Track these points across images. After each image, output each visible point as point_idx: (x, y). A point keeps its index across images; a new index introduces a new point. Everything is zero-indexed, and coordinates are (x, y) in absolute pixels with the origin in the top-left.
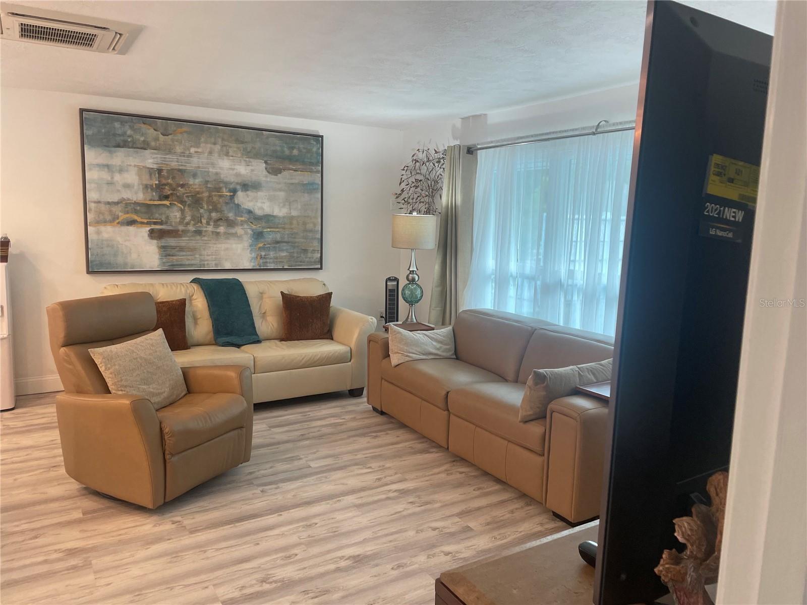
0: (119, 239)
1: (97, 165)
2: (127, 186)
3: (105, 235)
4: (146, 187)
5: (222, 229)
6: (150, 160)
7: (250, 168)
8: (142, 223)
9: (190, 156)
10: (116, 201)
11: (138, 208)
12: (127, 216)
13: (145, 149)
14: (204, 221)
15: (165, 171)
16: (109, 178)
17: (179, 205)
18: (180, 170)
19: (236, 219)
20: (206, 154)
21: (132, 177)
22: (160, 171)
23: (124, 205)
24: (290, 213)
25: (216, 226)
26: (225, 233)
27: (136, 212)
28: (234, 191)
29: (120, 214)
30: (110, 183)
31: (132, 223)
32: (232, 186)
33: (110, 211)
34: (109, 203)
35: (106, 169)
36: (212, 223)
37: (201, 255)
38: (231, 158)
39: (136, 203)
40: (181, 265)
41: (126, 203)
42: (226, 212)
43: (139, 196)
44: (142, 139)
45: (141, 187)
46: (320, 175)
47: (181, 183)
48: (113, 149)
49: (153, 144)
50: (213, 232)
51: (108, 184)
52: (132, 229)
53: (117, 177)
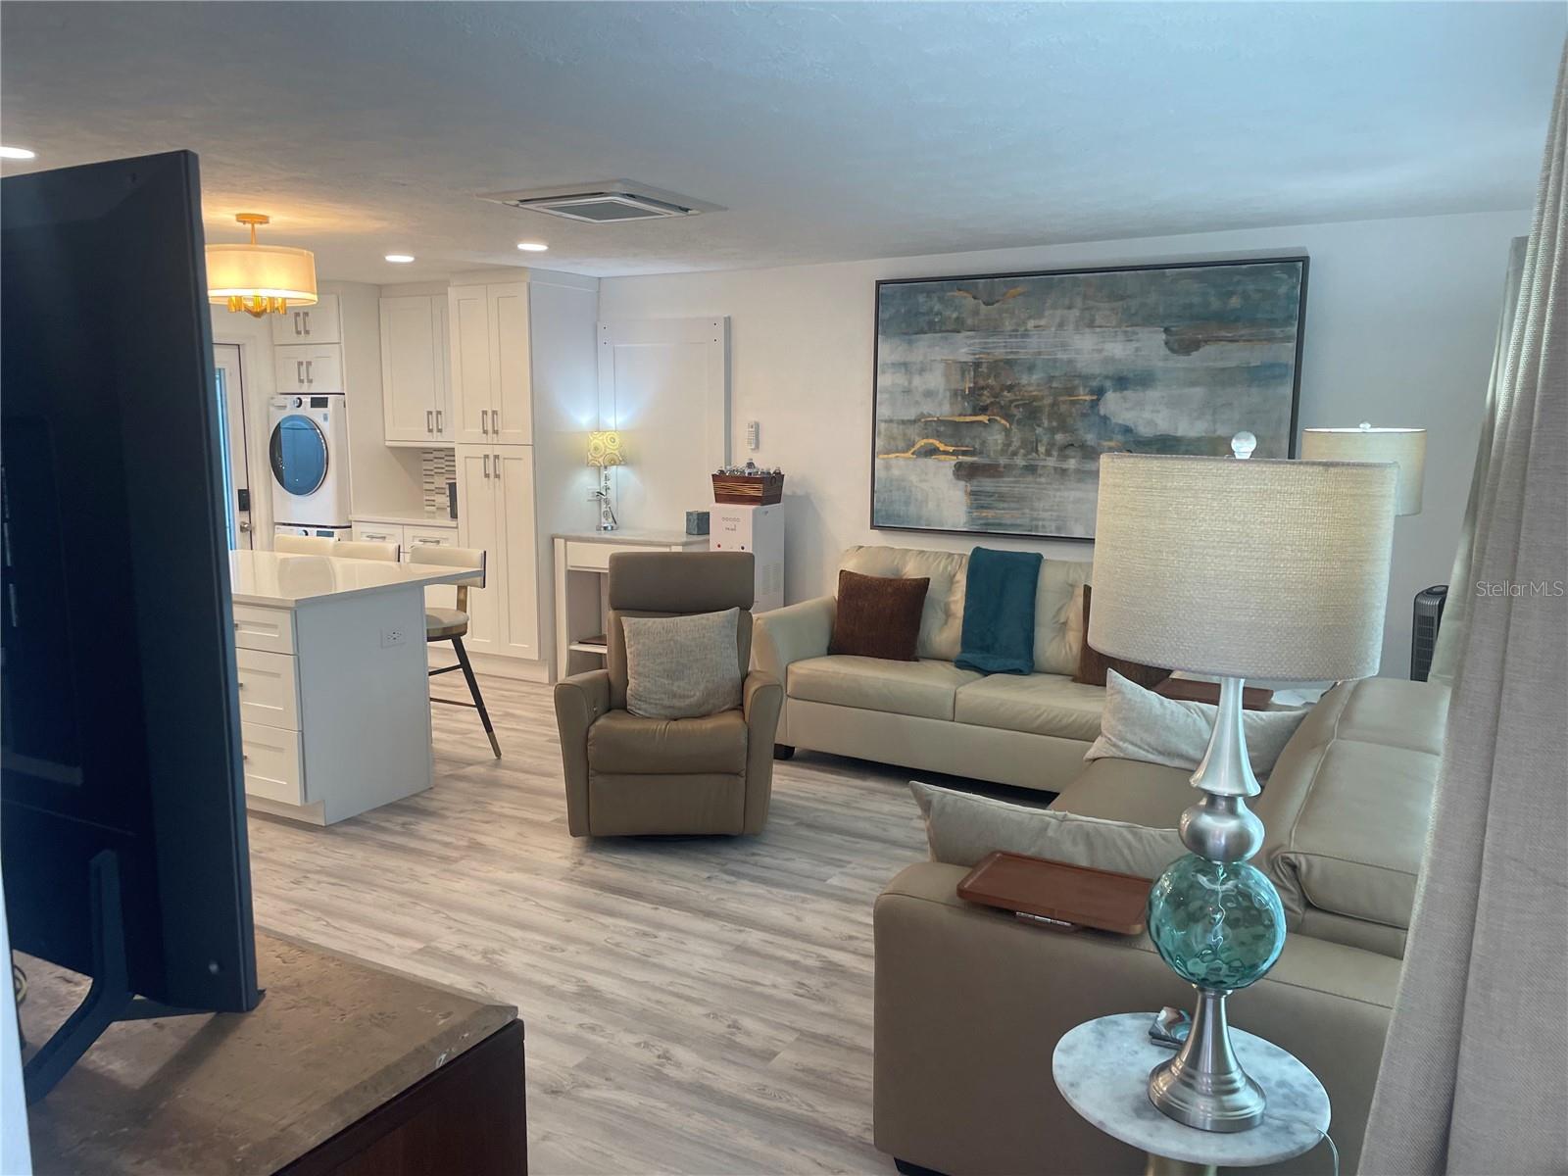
0: (914, 478)
1: (893, 364)
2: (929, 394)
3: (896, 472)
4: (955, 393)
5: (1072, 464)
6: (964, 348)
7: (1135, 345)
8: (946, 453)
9: (1025, 335)
10: (913, 418)
11: (942, 429)
12: (925, 441)
13: (959, 332)
14: (1042, 449)
15: (985, 365)
16: (906, 384)
17: (1003, 422)
18: (1008, 362)
19: (1099, 444)
20: (1053, 329)
21: (935, 380)
22: (977, 365)
23: (922, 425)
24: (1215, 431)
25: (1063, 457)
26: (1078, 471)
27: (938, 435)
28: (1100, 392)
29: (917, 439)
30: (907, 391)
31: (931, 452)
32: (1095, 384)
33: (905, 435)
34: (903, 422)
35: (903, 370)
36: (1055, 453)
37: (1032, 509)
38: (1098, 330)
39: (939, 421)
40: (1000, 525)
41: (926, 422)
42: (1081, 432)
43: (943, 409)
44: (955, 315)
45: (948, 394)
46: (1292, 345)
47: (1009, 383)
48: (914, 337)
49: (969, 322)
50: (1055, 469)
51: (904, 392)
52: (930, 462)
53: (917, 381)
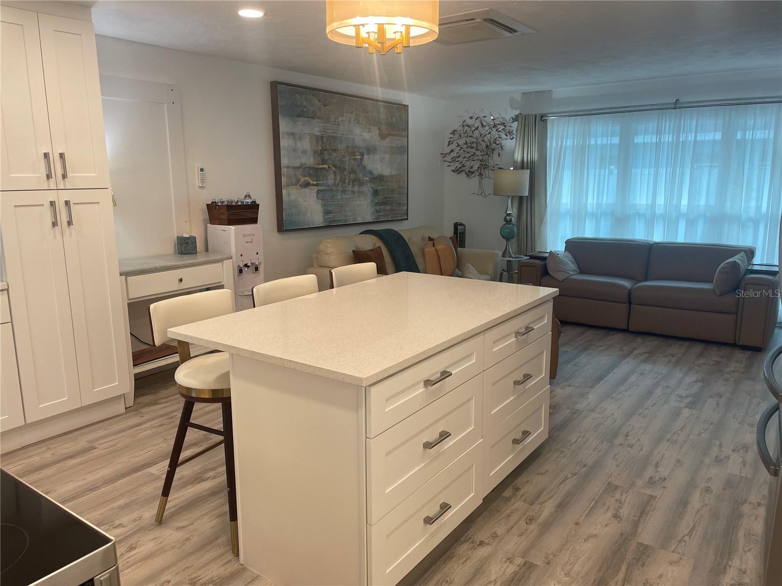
0: (301, 200)
1: (287, 133)
2: (304, 152)
3: (293, 197)
4: (315, 152)
5: (356, 188)
6: (316, 128)
7: (370, 134)
8: (313, 185)
9: (338, 125)
10: (298, 165)
11: (311, 172)
12: (305, 179)
13: (314, 118)
14: (347, 182)
15: (325, 138)
16: (294, 145)
17: (333, 168)
18: (333, 137)
19: (364, 179)
20: (347, 123)
21: (306, 144)
22: (322, 138)
23: (302, 169)
24: (391, 173)
25: (354, 186)
26: (359, 192)
27: (309, 175)
28: (362, 155)
29: (301, 177)
30: (295, 150)
31: (307, 185)
32: (361, 150)
33: (295, 175)
34: (294, 168)
35: (292, 137)
36: (351, 184)
37: (345, 212)
38: (361, 125)
39: (309, 167)
40: (335, 221)
41: (304, 167)
42: (358, 173)
43: (310, 160)
44: (312, 109)
45: (312, 152)
46: (407, 139)
47: (334, 148)
48: (296, 118)
49: (318, 114)
50: (351, 191)
51: (293, 150)
52: (307, 190)
53: (299, 144)
